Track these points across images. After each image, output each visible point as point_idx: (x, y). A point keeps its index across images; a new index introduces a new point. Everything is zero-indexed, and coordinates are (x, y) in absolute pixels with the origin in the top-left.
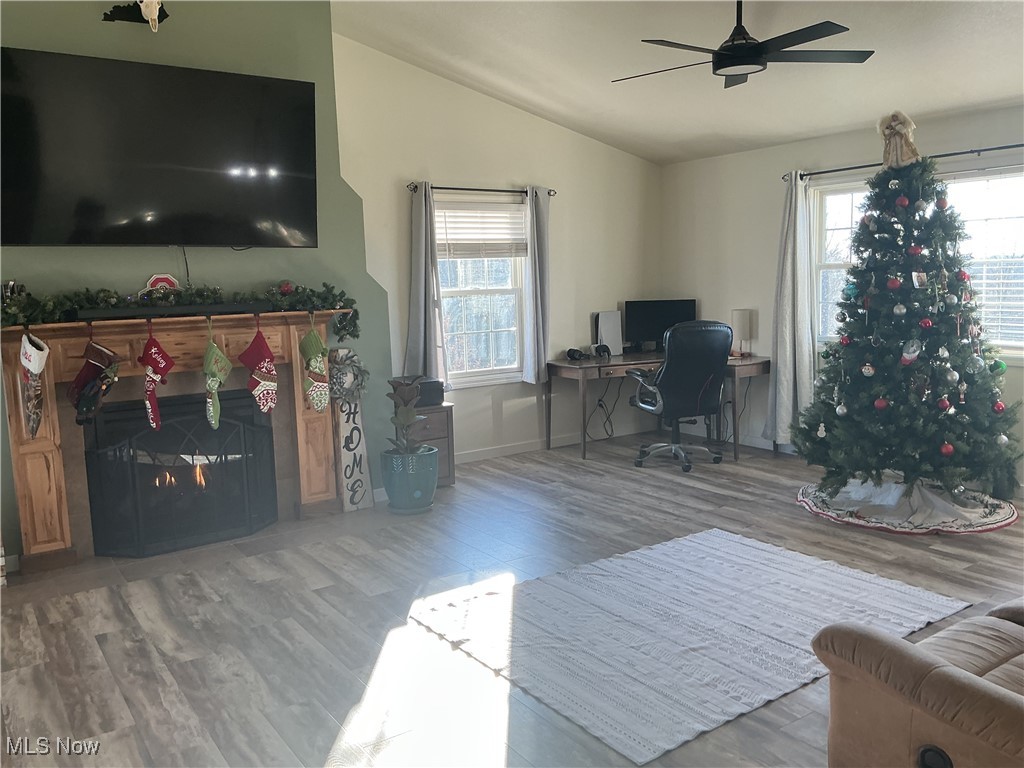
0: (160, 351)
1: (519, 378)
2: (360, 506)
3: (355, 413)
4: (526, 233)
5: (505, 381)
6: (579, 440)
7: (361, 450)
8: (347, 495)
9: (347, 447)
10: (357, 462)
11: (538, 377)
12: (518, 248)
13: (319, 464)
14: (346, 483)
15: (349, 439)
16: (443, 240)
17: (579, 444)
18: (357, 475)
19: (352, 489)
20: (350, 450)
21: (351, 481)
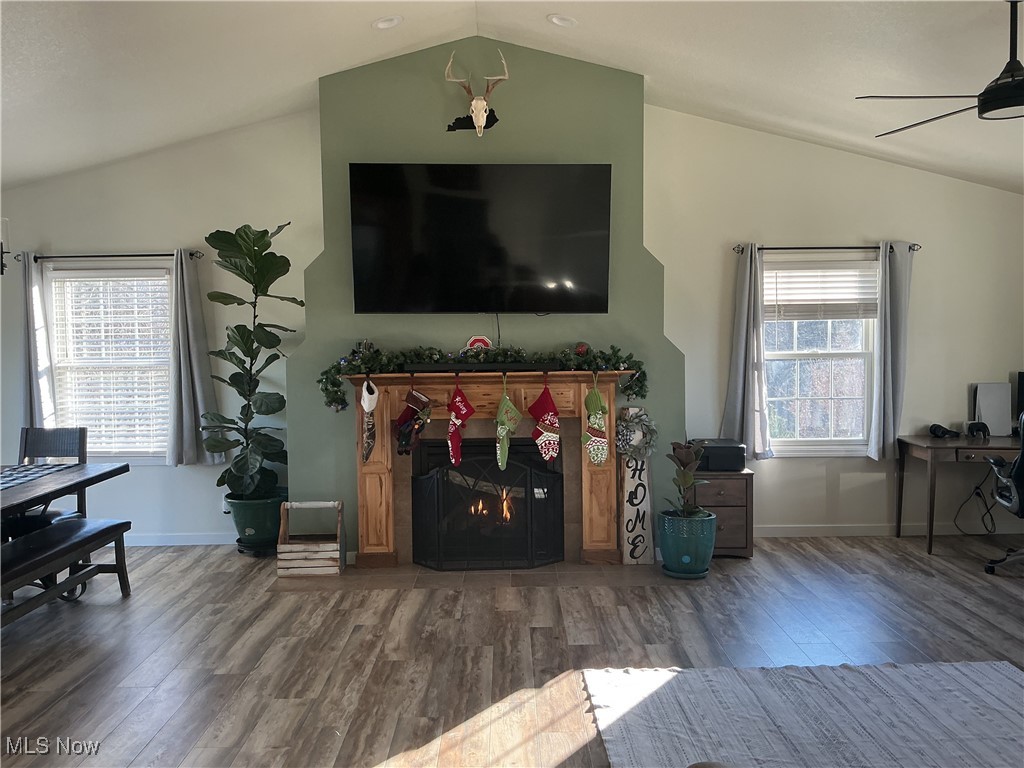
0: (464, 400)
1: (862, 452)
2: (640, 561)
3: (642, 470)
4: (876, 292)
5: (843, 454)
6: (925, 532)
7: (645, 507)
8: (627, 548)
9: (630, 501)
10: (640, 518)
11: (883, 452)
12: (863, 309)
13: (601, 514)
14: (627, 536)
15: (633, 495)
16: (773, 301)
17: (925, 537)
18: (638, 530)
19: (633, 543)
20: (633, 504)
21: (632, 536)
